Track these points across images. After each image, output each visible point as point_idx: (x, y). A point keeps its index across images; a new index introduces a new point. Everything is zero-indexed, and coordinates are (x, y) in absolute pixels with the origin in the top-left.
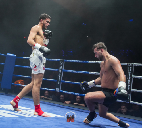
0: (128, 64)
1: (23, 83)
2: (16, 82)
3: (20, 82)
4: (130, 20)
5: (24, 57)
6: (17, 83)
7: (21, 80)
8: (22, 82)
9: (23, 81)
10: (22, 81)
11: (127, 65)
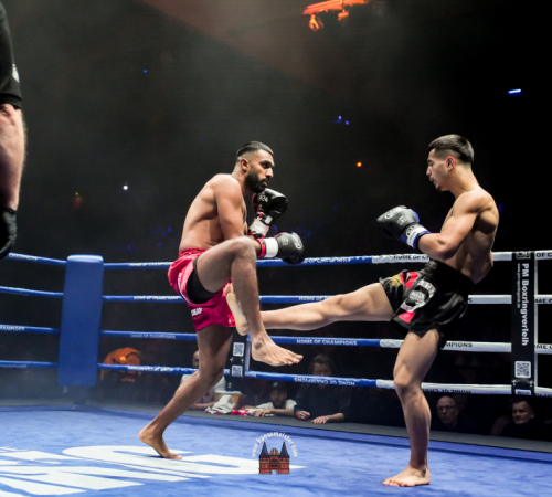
0: (514, 255)
1: (137, 360)
2: (108, 359)
3: (123, 358)
4: (511, 92)
5: (132, 264)
6: (114, 361)
7: (128, 350)
8: (132, 357)
9: (135, 351)
10: (133, 353)
11: (510, 259)
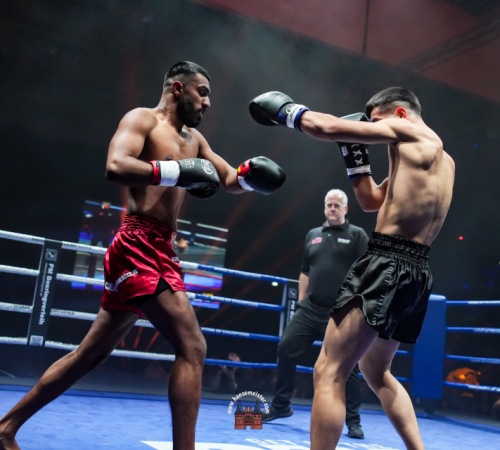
1: (475, 378)
5: (470, 302)
6: (455, 379)
7: (467, 370)
8: (470, 376)
9: (472, 371)
10: (470, 373)
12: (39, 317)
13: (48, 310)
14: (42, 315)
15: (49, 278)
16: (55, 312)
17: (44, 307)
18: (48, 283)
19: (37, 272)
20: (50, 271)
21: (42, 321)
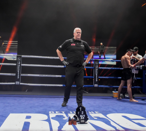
12: (17, 77)
13: (20, 74)
14: (18, 76)
15: (19, 66)
16: (22, 75)
17: (18, 74)
18: (19, 67)
19: (16, 64)
20: (19, 64)
21: (18, 78)
